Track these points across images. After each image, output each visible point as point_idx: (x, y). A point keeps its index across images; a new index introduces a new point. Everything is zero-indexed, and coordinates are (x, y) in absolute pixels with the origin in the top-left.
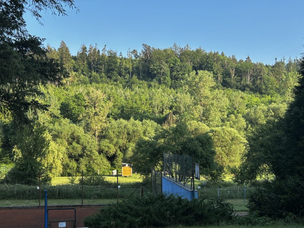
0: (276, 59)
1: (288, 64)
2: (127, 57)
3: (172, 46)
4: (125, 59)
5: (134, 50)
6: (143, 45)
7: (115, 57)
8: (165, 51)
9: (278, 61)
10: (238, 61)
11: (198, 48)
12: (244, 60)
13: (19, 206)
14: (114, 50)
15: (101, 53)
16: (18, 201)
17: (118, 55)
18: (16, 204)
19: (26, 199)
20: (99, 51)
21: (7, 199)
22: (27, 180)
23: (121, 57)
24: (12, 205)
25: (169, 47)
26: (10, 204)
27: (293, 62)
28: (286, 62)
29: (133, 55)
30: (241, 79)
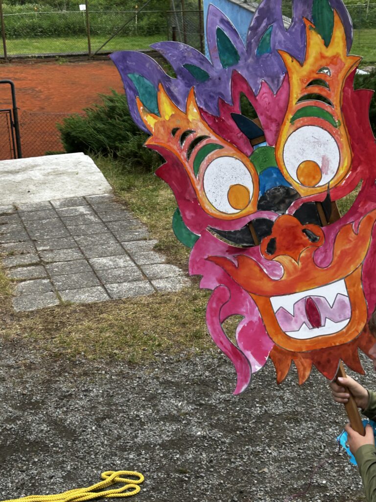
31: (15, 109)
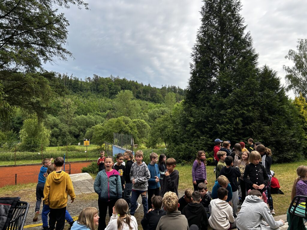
0: (162, 85)
1: (168, 88)
2: (85, 81)
3: (110, 76)
4: (84, 82)
5: (89, 77)
6: (94, 75)
7: (78, 81)
8: (106, 78)
9: (163, 86)
10: (144, 86)
11: (124, 78)
12: (147, 85)
13: (28, 164)
14: (77, 77)
15: (69, 79)
16: (27, 161)
17: (79, 80)
18: (25, 163)
19: (32, 160)
20: (68, 77)
21: (20, 160)
22: (32, 149)
23: (81, 81)
24: (24, 164)
25: (108, 77)
26: (22, 163)
27: (170, 87)
28: (167, 87)
29: (88, 80)
30: (146, 95)
31: (70, 170)
